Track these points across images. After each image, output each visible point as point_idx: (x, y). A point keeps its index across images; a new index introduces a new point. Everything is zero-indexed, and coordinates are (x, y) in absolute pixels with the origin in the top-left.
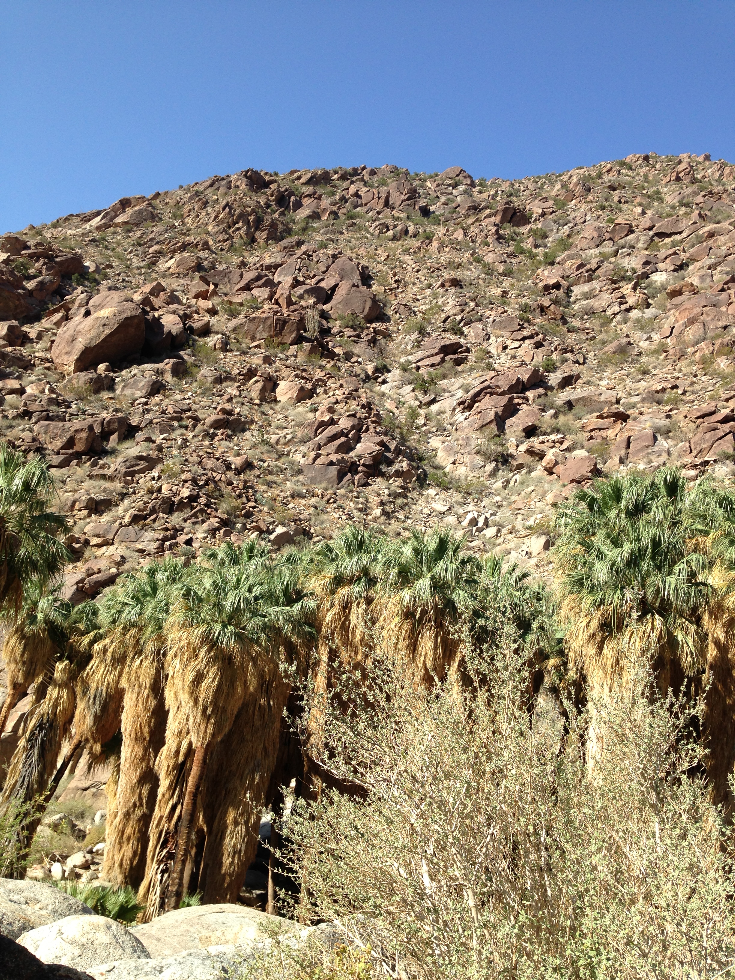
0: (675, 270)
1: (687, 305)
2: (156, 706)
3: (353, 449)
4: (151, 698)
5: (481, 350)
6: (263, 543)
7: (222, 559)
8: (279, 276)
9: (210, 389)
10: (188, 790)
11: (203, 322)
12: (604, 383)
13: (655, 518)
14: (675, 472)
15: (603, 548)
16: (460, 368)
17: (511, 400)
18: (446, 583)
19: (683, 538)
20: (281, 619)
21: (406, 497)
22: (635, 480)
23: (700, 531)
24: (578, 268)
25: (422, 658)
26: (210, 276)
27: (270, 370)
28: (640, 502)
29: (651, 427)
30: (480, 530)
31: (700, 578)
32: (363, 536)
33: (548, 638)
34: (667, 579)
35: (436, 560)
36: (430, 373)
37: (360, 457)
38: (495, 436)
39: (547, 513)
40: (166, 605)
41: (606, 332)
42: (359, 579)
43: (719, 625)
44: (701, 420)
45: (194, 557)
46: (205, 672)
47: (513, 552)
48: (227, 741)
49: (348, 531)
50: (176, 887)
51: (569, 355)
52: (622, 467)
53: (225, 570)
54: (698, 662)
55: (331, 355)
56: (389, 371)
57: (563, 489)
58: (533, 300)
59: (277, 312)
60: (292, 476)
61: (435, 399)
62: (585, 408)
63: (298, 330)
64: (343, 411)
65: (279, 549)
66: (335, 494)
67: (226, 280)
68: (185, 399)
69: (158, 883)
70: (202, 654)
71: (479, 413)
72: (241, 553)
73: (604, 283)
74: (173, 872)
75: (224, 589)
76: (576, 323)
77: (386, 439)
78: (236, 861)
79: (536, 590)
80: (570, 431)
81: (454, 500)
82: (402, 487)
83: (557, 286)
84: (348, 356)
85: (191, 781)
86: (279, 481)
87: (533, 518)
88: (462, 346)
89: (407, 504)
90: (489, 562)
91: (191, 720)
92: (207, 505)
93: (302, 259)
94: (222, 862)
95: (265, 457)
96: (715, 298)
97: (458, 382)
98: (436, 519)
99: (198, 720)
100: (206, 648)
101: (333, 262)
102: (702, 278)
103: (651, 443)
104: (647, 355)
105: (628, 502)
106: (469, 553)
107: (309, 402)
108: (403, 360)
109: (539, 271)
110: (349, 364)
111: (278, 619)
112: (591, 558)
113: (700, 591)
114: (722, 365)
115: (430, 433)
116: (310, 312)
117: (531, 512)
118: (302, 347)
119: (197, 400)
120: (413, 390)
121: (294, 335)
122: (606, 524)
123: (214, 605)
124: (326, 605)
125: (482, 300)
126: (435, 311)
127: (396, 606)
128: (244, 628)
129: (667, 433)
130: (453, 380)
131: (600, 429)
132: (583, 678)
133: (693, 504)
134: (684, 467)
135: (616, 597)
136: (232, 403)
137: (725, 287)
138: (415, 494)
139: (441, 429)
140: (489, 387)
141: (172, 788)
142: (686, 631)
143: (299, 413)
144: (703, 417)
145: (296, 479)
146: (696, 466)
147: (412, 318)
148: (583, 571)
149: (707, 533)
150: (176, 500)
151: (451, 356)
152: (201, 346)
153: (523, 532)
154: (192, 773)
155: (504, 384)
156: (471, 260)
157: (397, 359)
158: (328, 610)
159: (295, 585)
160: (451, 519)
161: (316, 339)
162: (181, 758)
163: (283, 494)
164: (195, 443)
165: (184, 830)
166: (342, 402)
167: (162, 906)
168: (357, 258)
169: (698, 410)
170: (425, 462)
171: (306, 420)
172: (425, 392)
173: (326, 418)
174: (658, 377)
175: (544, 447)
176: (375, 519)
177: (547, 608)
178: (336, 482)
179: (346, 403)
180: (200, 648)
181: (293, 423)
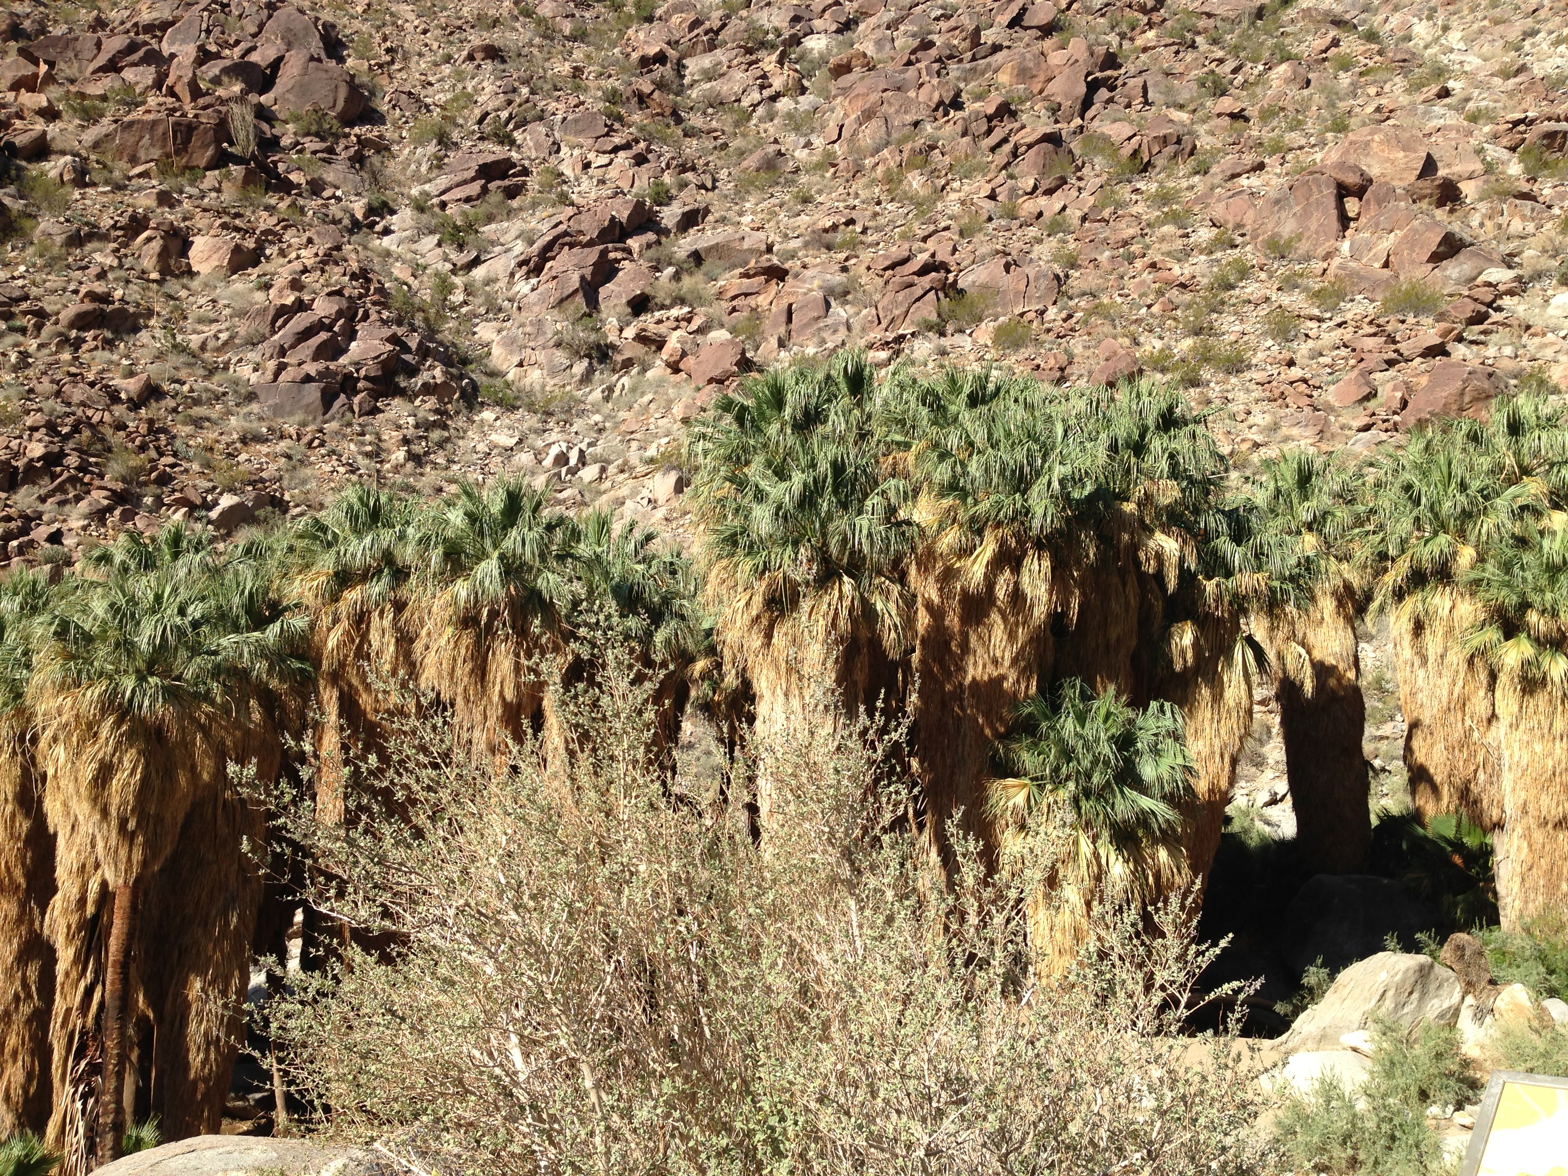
0: (838, 31)
1: (860, 89)
2: (30, 830)
3: (345, 351)
4: (19, 818)
5: (547, 170)
6: (198, 526)
7: (123, 563)
8: (172, 43)
9: (60, 258)
10: (111, 959)
11: (33, 134)
12: (746, 219)
13: (834, 430)
14: (859, 356)
15: (763, 484)
16: (515, 203)
17: (604, 253)
18: (525, 563)
19: (875, 456)
20: (246, 654)
21: (445, 427)
22: (802, 374)
23: (898, 444)
24: (692, 27)
25: (497, 688)
26: (39, 47)
27: (172, 216)
28: (811, 408)
29: (821, 288)
30: (573, 472)
31: (902, 514)
32: (378, 499)
33: (691, 631)
34: (857, 520)
35: (504, 528)
36: (464, 214)
37: (358, 365)
38: (585, 315)
39: (676, 434)
40: (25, 653)
41: (744, 135)
42: (379, 572)
43: (931, 579)
44: (890, 272)
45: (69, 563)
46: (115, 760)
47: (628, 502)
48: (171, 869)
49: (351, 494)
50: (112, 1116)
51: (689, 176)
52: (783, 354)
53: (130, 581)
54: (905, 637)
55: (285, 187)
56: (393, 212)
57: (698, 395)
58: (624, 82)
59: (174, 110)
60: (237, 405)
61: (477, 258)
62: (722, 262)
63: (218, 142)
64: (318, 285)
65: (229, 534)
66: (321, 431)
67: (71, 54)
68: (13, 278)
69: (79, 1114)
70: (105, 731)
71: (554, 278)
72: (159, 549)
73: (735, 52)
74: (103, 1093)
75: (133, 615)
76: (696, 121)
77: (400, 331)
78: (212, 1056)
79: (668, 559)
80: (700, 300)
81: (526, 425)
82: (437, 411)
83: (661, 58)
84: (316, 187)
85: (114, 944)
86: (214, 416)
87: (654, 445)
88: (514, 165)
89: (448, 440)
90: (590, 523)
91: (100, 844)
92: (83, 468)
93: (211, 12)
94: (188, 1063)
95: (182, 374)
96: (899, 77)
97: (515, 226)
98: (500, 459)
99: (113, 842)
100: (111, 719)
101: (270, 17)
102: (879, 43)
103: (822, 312)
104: (807, 172)
105: (794, 409)
106: (559, 510)
107: (255, 272)
108: (415, 191)
109: (630, 32)
110: (320, 202)
111: (241, 655)
112: (746, 500)
113: (903, 533)
114: (915, 185)
115: (476, 317)
116: (236, 109)
117: (650, 436)
118: (229, 173)
119: (38, 279)
120: (439, 244)
121: (210, 152)
122: (765, 446)
123: (118, 645)
124: (325, 621)
125: (540, 83)
126: (462, 103)
127: (445, 610)
128: (179, 678)
129: (843, 294)
130: (505, 224)
131: (746, 295)
132: (747, 684)
133: (886, 403)
134: (870, 346)
135: (786, 557)
136: (107, 281)
137: (913, 57)
138: (460, 422)
139: (494, 309)
140: (566, 234)
141: (80, 960)
142: (887, 594)
143: (238, 294)
144: (892, 267)
145: (246, 410)
146: (887, 343)
147: (423, 116)
148: (736, 523)
149: (907, 446)
150: (20, 464)
151: (498, 183)
152: (34, 179)
153: (641, 469)
154: (115, 931)
155: (590, 228)
156: (516, 12)
157: (405, 191)
158: (329, 630)
159: (267, 591)
160: (525, 458)
161: (253, 157)
162: (90, 909)
163: (225, 438)
164: (42, 359)
165: (112, 1024)
166: (314, 269)
167: (91, 1149)
168: (313, 9)
169: (886, 257)
170: (473, 367)
171: (252, 305)
172: (461, 247)
173: (290, 299)
174: (825, 207)
175: (662, 329)
176: (397, 469)
177: (687, 584)
178: (321, 410)
179: (323, 271)
180: (99, 723)
181: (227, 311)
